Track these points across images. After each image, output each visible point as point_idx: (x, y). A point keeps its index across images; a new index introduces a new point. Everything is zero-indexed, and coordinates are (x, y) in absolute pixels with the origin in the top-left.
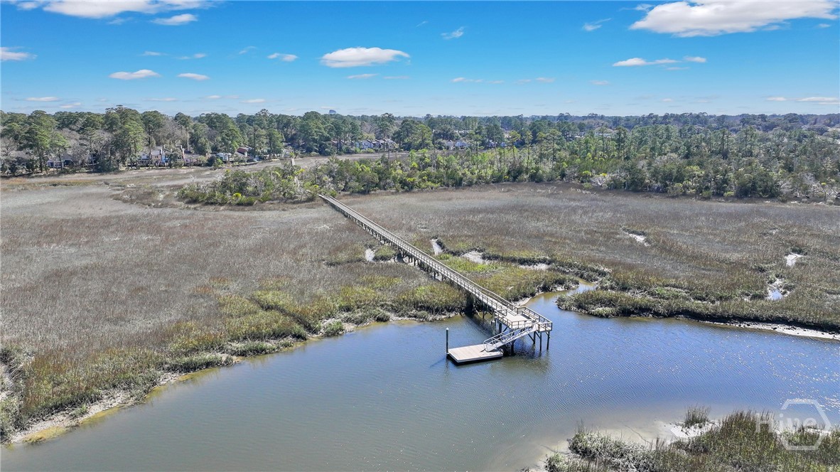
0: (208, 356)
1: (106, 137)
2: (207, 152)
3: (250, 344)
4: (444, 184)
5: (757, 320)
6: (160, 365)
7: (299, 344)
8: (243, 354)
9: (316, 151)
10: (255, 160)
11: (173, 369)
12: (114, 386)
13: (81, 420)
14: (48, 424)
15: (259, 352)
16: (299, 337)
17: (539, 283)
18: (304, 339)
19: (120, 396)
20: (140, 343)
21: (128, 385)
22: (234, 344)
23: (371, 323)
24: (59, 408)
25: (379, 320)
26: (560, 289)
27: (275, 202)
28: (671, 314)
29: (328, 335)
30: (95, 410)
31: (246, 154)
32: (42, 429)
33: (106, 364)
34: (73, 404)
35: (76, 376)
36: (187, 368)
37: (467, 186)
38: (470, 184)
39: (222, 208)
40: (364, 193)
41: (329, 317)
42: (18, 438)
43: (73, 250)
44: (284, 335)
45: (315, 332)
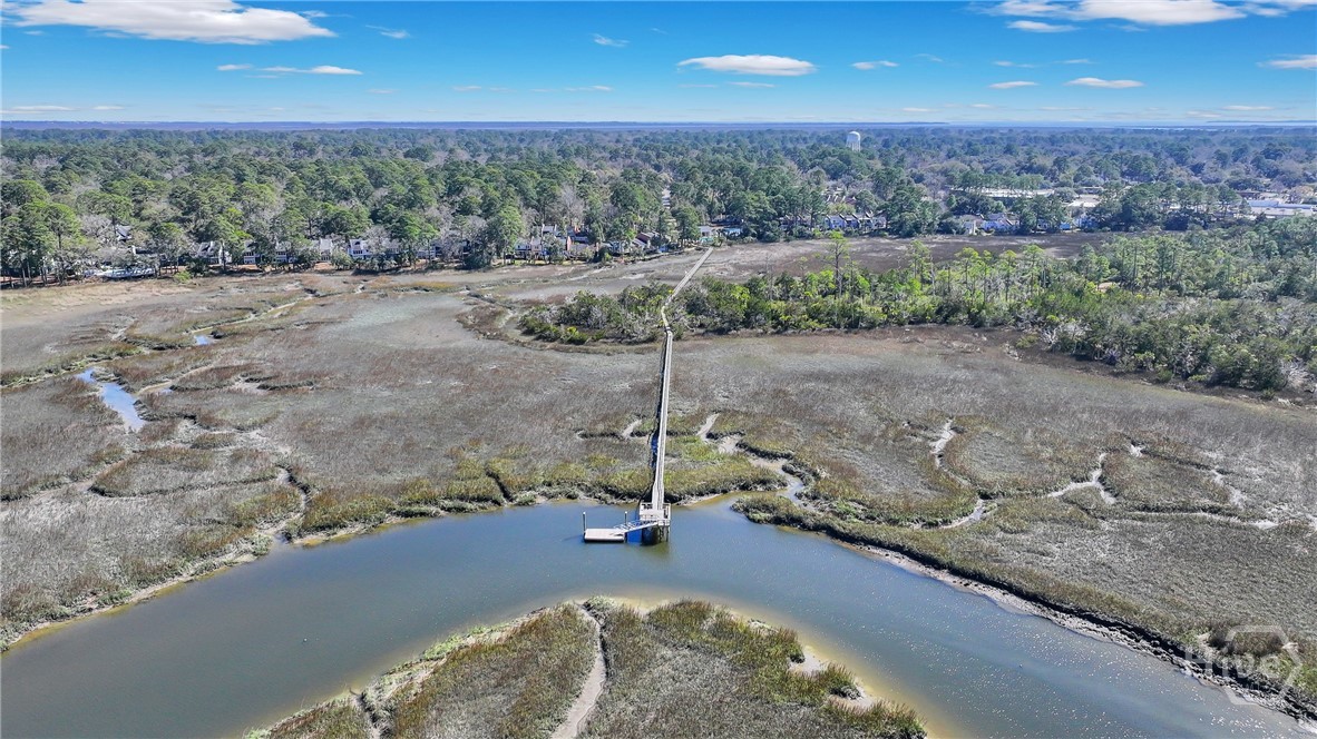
0: (424, 508)
1: (481, 223)
2: (599, 241)
3: (458, 503)
4: (834, 324)
5: (880, 545)
6: (389, 510)
7: (494, 508)
8: (449, 510)
9: (753, 235)
10: (659, 251)
11: (398, 514)
12: (356, 520)
13: (332, 537)
14: (315, 537)
15: (461, 510)
16: (496, 502)
17: (741, 480)
18: (499, 504)
19: (359, 527)
20: (385, 492)
21: (366, 519)
22: (446, 502)
23: (562, 499)
24: (322, 528)
25: (570, 497)
26: (760, 488)
27: (609, 341)
28: (817, 528)
29: (519, 504)
30: (342, 533)
31: (649, 243)
32: (311, 539)
33: (357, 504)
34: (330, 527)
35: (337, 509)
36: (407, 515)
37: (865, 328)
38: (872, 326)
39: (549, 345)
40: (721, 332)
41: (530, 489)
42: (297, 541)
43: (387, 393)
44: (486, 500)
45: (511, 501)
